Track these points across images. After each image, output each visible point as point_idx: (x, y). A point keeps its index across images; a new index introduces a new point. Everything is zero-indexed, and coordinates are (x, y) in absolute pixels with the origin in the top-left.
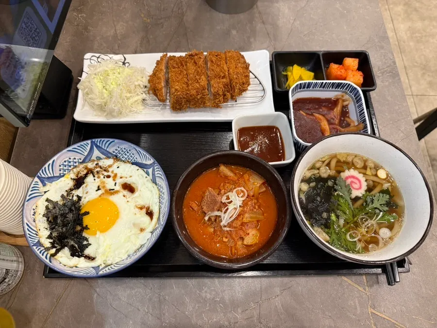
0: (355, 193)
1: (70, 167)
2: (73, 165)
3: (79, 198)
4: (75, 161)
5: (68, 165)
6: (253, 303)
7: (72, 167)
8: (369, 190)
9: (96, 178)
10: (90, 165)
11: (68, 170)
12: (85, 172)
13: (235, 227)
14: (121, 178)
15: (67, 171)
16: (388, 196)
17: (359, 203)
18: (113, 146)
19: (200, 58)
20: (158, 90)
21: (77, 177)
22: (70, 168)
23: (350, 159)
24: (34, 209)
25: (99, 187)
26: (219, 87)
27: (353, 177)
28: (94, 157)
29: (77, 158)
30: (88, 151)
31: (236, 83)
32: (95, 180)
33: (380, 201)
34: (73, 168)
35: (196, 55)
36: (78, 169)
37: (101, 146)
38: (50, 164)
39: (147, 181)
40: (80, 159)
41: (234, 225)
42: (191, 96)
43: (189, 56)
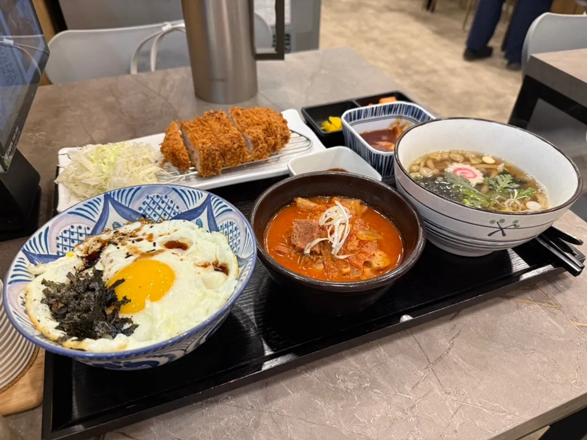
0: (474, 182)
1: (73, 242)
2: (78, 240)
3: (99, 274)
4: (80, 231)
5: (70, 238)
6: (422, 370)
7: (76, 242)
8: (486, 174)
9: (119, 246)
10: (105, 237)
11: (70, 247)
12: (99, 245)
13: (352, 252)
14: (161, 236)
15: (68, 248)
16: (509, 176)
17: (485, 189)
18: (140, 197)
21: (87, 253)
22: (72, 245)
23: (446, 156)
24: (22, 298)
25: (128, 254)
26: (258, 133)
27: (460, 169)
28: (109, 225)
29: (83, 226)
30: (100, 213)
31: (276, 127)
32: (118, 248)
33: (505, 181)
34: (79, 244)
36: (86, 244)
37: (120, 201)
38: (41, 233)
39: (202, 231)
40: (88, 228)
41: (351, 248)
42: (226, 146)
43: (208, 115)
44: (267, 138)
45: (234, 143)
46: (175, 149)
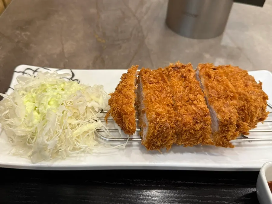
19: (189, 71)
20: (126, 114)
26: (231, 113)
31: (256, 107)
35: (183, 67)
42: (185, 125)
43: (173, 68)
44: (241, 122)
45: (197, 123)
46: (124, 110)
